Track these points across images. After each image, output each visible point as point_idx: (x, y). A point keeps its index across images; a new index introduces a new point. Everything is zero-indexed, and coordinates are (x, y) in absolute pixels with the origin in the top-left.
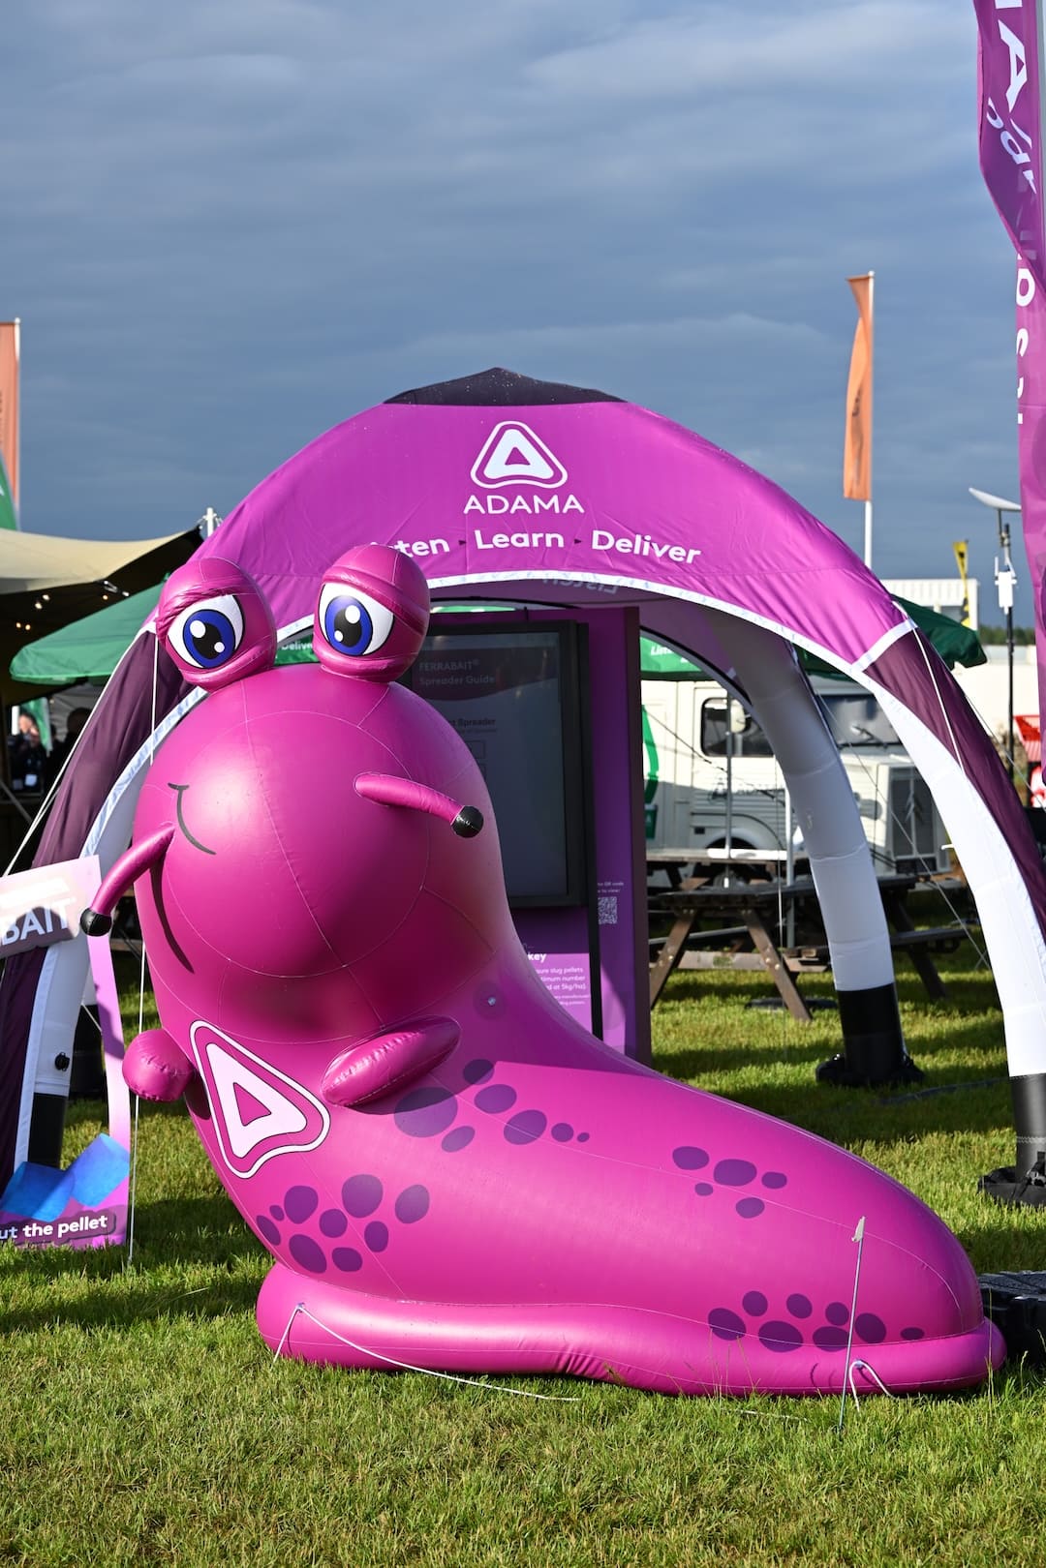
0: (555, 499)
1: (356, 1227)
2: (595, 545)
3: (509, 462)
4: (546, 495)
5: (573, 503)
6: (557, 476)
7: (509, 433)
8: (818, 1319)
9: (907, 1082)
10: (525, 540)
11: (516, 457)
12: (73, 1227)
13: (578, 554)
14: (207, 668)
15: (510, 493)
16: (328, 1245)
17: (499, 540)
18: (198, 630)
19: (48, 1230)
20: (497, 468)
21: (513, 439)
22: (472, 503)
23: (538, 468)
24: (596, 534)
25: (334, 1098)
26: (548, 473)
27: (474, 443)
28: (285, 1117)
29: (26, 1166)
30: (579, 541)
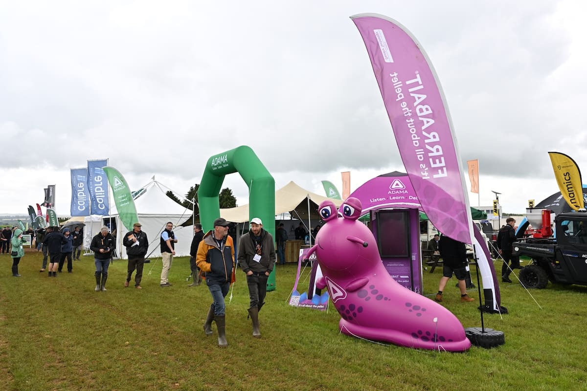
0: (403, 191)
1: (351, 313)
2: (410, 198)
3: (396, 185)
4: (402, 190)
5: (406, 192)
6: (404, 187)
7: (396, 181)
8: (432, 336)
9: (472, 287)
10: (398, 198)
11: (397, 185)
12: (319, 307)
13: (407, 200)
14: (326, 218)
15: (396, 190)
16: (347, 315)
17: (394, 198)
18: (324, 212)
19: (316, 306)
20: (394, 186)
21: (397, 182)
22: (390, 192)
23: (401, 186)
24: (410, 197)
25: (347, 290)
26: (402, 187)
27: (391, 182)
28: (340, 293)
29: (315, 296)
30: (407, 198)
